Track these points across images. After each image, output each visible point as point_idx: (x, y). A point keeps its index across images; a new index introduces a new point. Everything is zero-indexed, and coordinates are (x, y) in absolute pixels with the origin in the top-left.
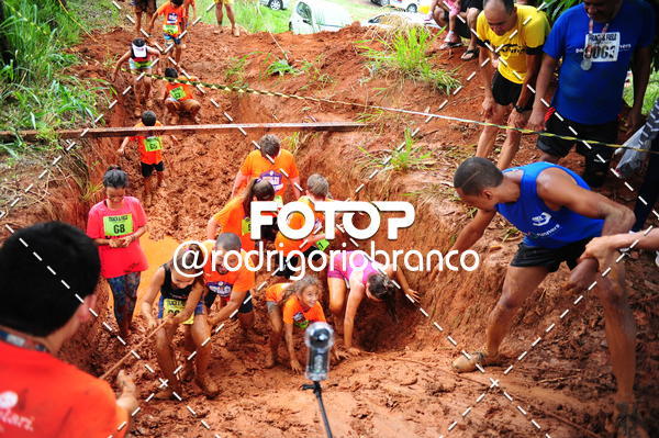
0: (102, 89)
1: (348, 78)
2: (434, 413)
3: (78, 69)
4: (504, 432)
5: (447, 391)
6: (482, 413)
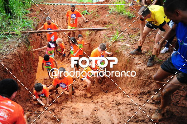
0: (35, 20)
1: (103, 15)
2: (115, 110)
3: (29, 14)
5: (121, 104)
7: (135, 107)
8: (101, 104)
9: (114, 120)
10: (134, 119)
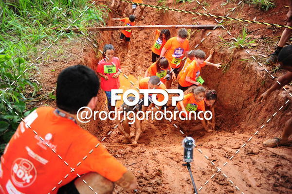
0: (104, 9)
1: (216, 3)
2: (248, 163)
4: (283, 177)
5: (255, 154)
6: (272, 166)
7: (283, 162)
8: (219, 150)
9: (249, 179)
10: (286, 182)
